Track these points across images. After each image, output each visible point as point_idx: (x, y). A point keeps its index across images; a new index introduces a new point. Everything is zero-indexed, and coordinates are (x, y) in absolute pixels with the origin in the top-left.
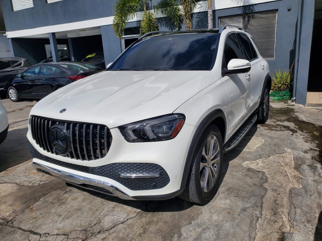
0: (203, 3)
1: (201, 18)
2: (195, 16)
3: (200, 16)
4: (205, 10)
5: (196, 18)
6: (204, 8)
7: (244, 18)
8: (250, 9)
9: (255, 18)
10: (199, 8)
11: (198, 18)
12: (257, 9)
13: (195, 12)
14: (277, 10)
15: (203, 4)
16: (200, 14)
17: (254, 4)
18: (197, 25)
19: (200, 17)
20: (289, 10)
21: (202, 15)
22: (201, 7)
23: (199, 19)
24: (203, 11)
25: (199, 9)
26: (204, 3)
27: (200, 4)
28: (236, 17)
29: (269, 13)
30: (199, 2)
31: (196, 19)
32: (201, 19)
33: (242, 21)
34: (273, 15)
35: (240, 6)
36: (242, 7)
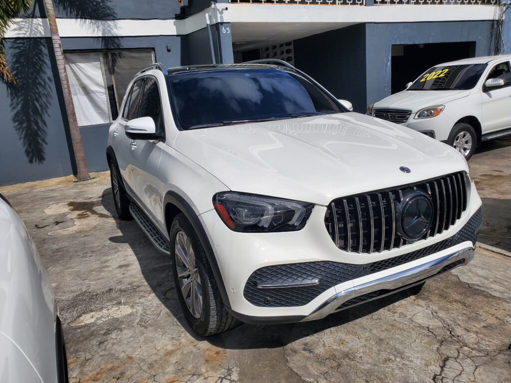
0: (22, 21)
1: (22, 48)
2: (7, 45)
3: (21, 45)
4: (30, 34)
5: (11, 48)
6: (27, 32)
7: (106, 56)
8: (115, 43)
9: (124, 57)
10: (15, 30)
11: (15, 48)
12: (125, 44)
13: (6, 36)
14: (153, 49)
15: (23, 23)
16: (19, 41)
17: (119, 35)
18: (16, 62)
19: (20, 47)
20: (169, 51)
21: (24, 43)
22: (20, 29)
23: (17, 51)
24: (26, 36)
25: (17, 32)
26: (26, 22)
27: (15, 23)
28: (92, 53)
29: (143, 52)
30: (13, 20)
31: (12, 50)
32: (23, 51)
33: (102, 59)
34: (147, 55)
35: (97, 36)
36: (100, 39)
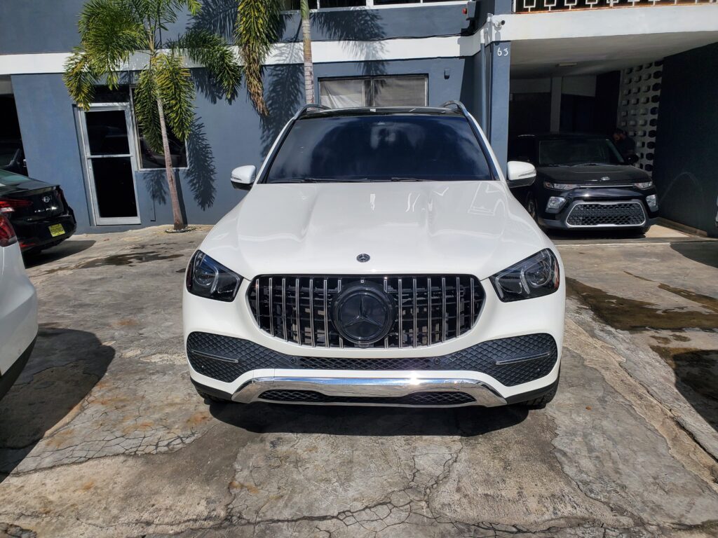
0: (284, 46)
1: (280, 76)
2: (267, 72)
3: (280, 72)
4: (290, 60)
5: (270, 75)
6: (287, 58)
7: (368, 84)
8: (378, 69)
9: (388, 86)
10: (275, 56)
11: (274, 76)
12: (390, 70)
13: (267, 63)
14: (427, 75)
15: (285, 48)
16: (278, 68)
17: (384, 59)
18: (273, 91)
19: (278, 74)
20: (447, 77)
21: (282, 71)
22: (281, 54)
23: (275, 78)
24: (285, 63)
25: (277, 58)
26: (287, 47)
27: (277, 48)
28: (353, 81)
29: (414, 79)
30: (275, 45)
31: (271, 77)
32: (281, 78)
33: (363, 89)
34: (419, 82)
35: (359, 60)
36: (363, 63)
